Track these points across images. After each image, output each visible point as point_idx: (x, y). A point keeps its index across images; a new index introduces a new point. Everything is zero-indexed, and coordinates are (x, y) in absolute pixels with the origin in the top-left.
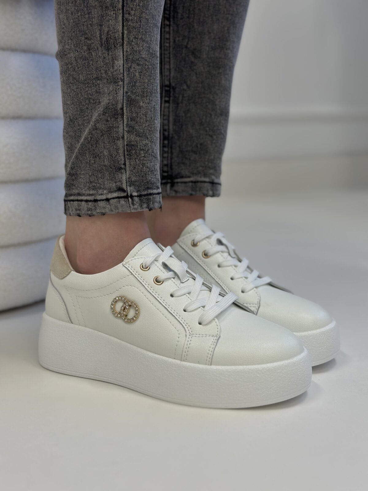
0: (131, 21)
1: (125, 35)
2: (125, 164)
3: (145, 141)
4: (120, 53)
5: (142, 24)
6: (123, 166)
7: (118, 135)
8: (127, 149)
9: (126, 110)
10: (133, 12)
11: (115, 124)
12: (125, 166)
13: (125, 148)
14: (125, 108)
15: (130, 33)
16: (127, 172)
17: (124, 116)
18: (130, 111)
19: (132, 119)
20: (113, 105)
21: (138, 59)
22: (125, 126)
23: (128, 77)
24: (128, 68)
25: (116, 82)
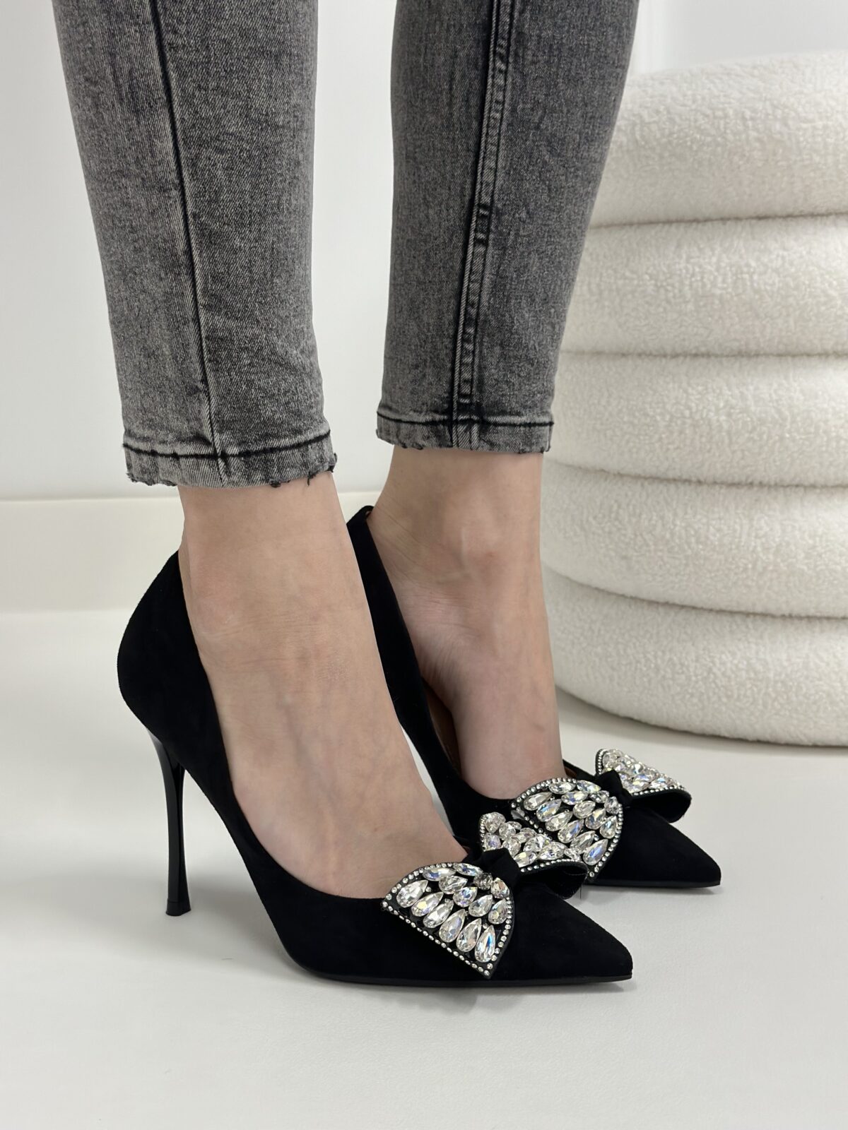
0: (183, 48)
1: (173, 82)
2: (205, 381)
3: (252, 328)
4: (165, 124)
6: (201, 386)
7: (185, 314)
8: (207, 346)
9: (200, 256)
11: (176, 286)
12: (207, 385)
13: (204, 344)
14: (196, 253)
15: (185, 76)
16: (213, 400)
17: (197, 272)
18: (209, 259)
19: (216, 278)
20: (165, 241)
21: (217, 139)
22: (199, 292)
23: (194, 180)
24: (192, 160)
25: (163, 190)
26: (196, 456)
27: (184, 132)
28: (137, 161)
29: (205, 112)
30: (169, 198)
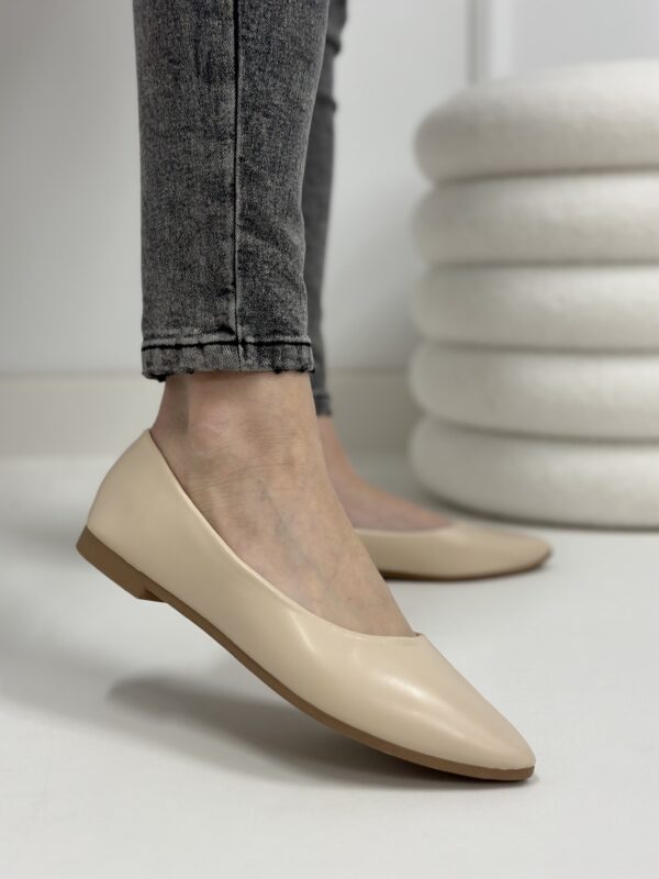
4: (230, 91)
7: (225, 232)
9: (241, 189)
11: (220, 211)
12: (235, 287)
13: (236, 256)
14: (238, 186)
15: (251, 60)
17: (238, 200)
18: (248, 191)
19: (251, 207)
22: (237, 216)
23: (245, 134)
24: (246, 119)
26: (221, 343)
27: (243, 98)
30: (225, 144)
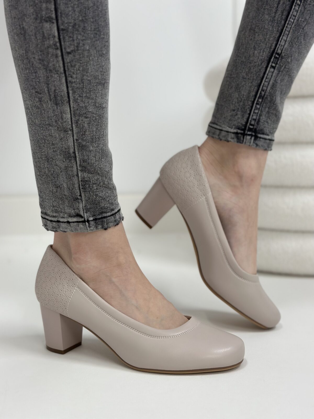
0: (74, 83)
2: (81, 196)
3: (97, 176)
4: (67, 108)
5: (85, 85)
6: (79, 197)
7: (73, 173)
8: (81, 183)
9: (78, 153)
10: (74, 76)
11: (70, 164)
13: (80, 183)
14: (77, 153)
15: (75, 92)
16: (83, 202)
17: (77, 159)
18: (82, 154)
20: (66, 149)
21: (85, 113)
23: (77, 128)
24: (76, 121)
25: (66, 131)
26: (78, 222)
28: (56, 121)
29: (82, 104)
30: (68, 134)
